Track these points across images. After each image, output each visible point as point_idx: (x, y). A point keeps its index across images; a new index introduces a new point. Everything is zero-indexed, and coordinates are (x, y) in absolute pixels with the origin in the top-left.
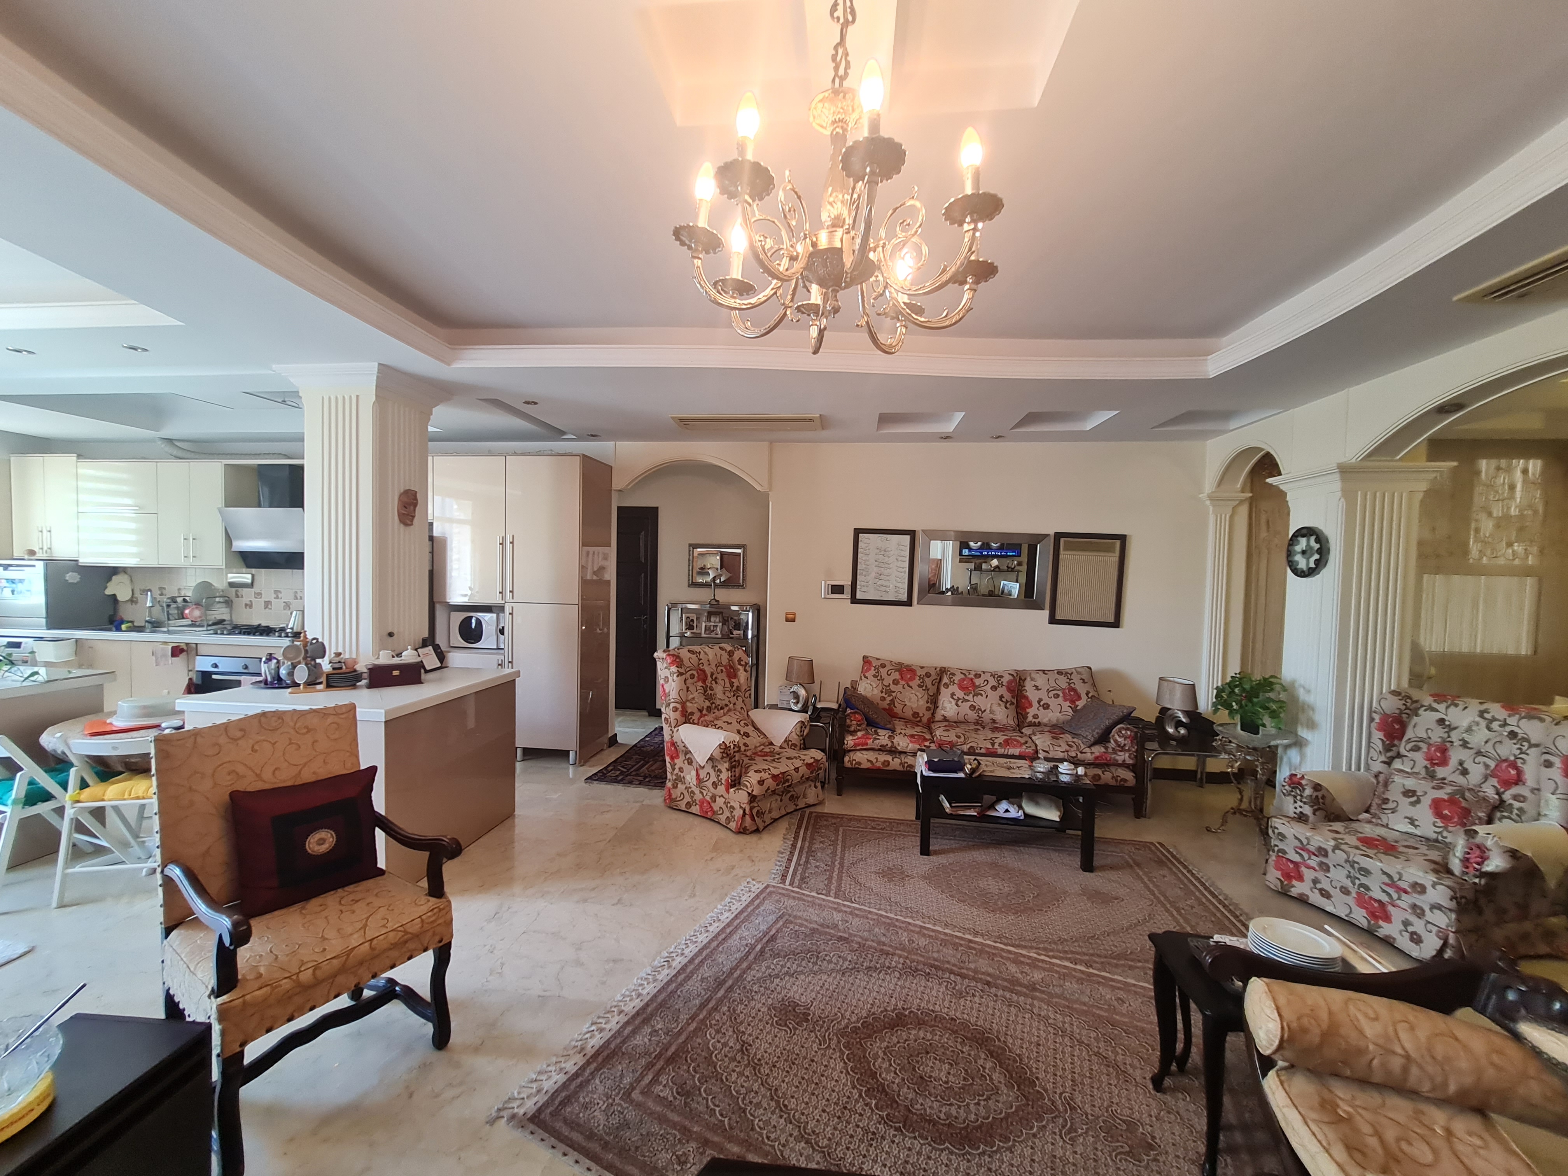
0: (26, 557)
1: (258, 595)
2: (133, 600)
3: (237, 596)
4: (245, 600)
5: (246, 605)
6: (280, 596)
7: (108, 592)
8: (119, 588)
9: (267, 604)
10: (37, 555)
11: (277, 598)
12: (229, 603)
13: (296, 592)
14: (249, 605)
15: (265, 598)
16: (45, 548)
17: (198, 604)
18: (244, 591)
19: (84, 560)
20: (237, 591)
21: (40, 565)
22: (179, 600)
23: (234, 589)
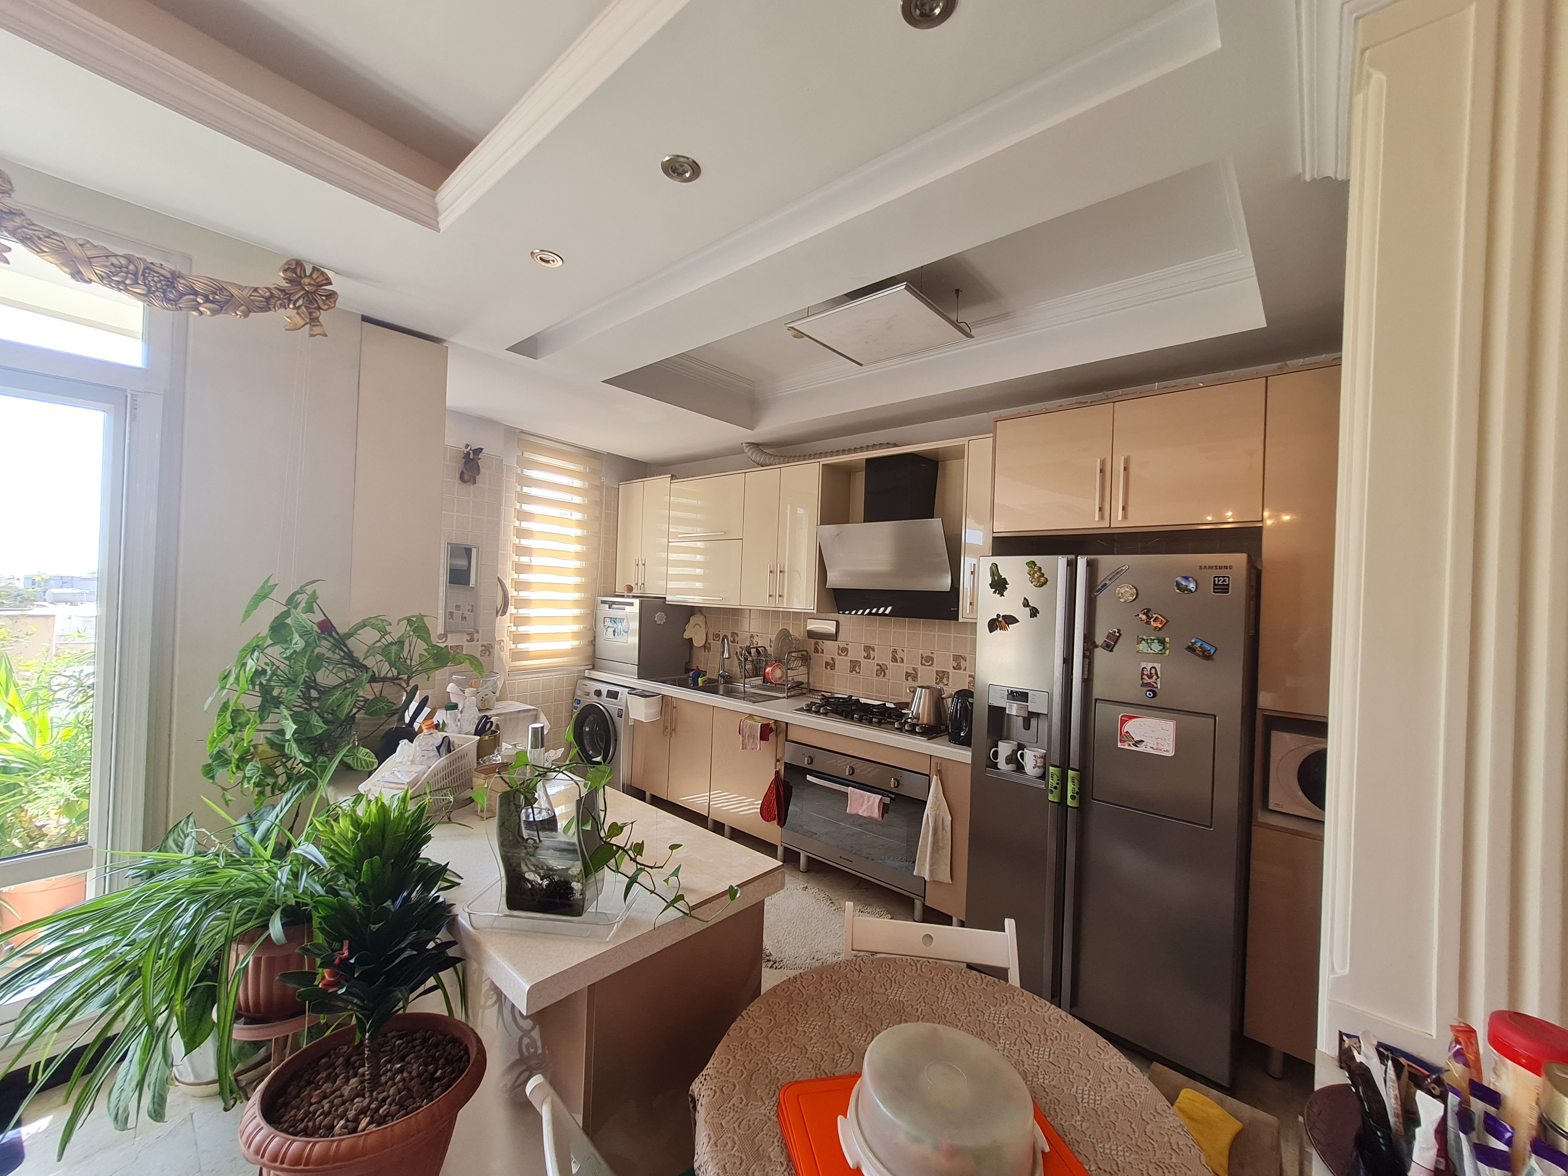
0: (626, 594)
1: (844, 650)
2: (706, 647)
3: (816, 650)
4: (827, 657)
5: (827, 664)
6: (872, 654)
7: (686, 636)
8: (696, 632)
9: (854, 665)
10: (634, 591)
11: (868, 657)
12: (806, 659)
13: (895, 651)
14: (831, 665)
15: (852, 656)
16: (640, 584)
17: (779, 661)
18: (828, 644)
19: (671, 599)
20: (816, 643)
21: (636, 602)
22: (753, 651)
23: (813, 641)
